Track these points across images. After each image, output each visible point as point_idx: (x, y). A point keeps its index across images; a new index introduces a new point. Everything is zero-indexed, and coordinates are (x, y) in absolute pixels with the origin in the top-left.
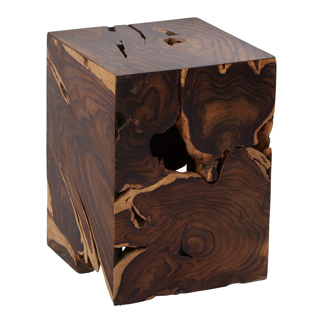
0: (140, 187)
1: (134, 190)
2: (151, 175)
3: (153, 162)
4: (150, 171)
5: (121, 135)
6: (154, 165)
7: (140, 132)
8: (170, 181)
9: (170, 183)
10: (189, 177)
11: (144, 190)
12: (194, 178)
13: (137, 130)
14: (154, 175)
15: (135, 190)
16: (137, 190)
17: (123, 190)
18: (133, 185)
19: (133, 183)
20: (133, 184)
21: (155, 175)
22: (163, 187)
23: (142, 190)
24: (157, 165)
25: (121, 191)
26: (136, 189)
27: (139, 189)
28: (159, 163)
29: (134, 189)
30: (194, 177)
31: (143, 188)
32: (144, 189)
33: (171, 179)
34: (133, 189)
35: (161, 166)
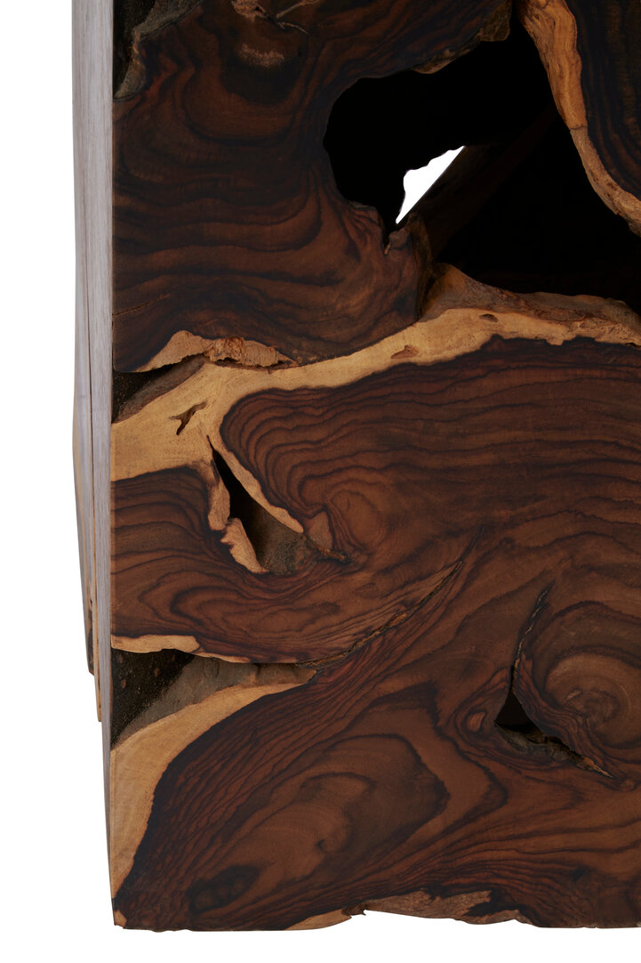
0: (269, 357)
1: (228, 369)
2: (334, 301)
3: (346, 232)
4: (328, 280)
5: (152, 67)
6: (352, 251)
7: (270, 58)
8: (449, 348)
9: (449, 354)
10: (569, 336)
11: (290, 378)
12: (606, 345)
13: (246, 49)
14: (353, 303)
15: (237, 371)
16: (246, 372)
17: (158, 362)
18: (219, 344)
19: (222, 333)
20: (218, 337)
21: (355, 301)
22: (404, 373)
23: (277, 373)
24: (369, 249)
25: (148, 368)
26: (241, 366)
27: (258, 367)
28: (386, 241)
29: (229, 362)
30: (602, 339)
31: (279, 365)
32: (289, 372)
33: (459, 333)
34: (219, 363)
35: (395, 257)
